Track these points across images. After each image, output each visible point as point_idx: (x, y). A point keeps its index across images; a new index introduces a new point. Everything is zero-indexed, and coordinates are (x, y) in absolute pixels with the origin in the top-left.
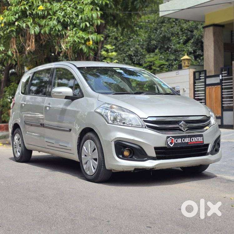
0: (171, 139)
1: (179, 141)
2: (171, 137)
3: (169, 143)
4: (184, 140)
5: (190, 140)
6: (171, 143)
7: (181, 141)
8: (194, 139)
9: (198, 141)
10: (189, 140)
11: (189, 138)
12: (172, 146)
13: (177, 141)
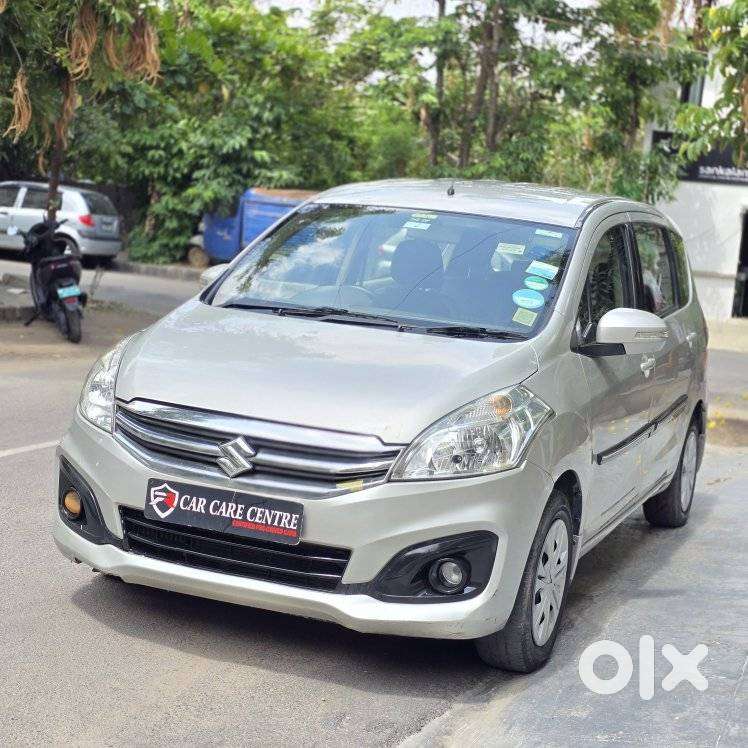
0: (165, 490)
1: (198, 505)
2: (166, 485)
3: (154, 502)
4: (216, 508)
5: (245, 514)
6: (163, 506)
7: (207, 507)
8: (263, 513)
9: (276, 524)
10: (239, 511)
11: (240, 506)
12: (163, 515)
13: (187, 503)
